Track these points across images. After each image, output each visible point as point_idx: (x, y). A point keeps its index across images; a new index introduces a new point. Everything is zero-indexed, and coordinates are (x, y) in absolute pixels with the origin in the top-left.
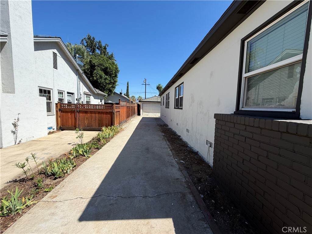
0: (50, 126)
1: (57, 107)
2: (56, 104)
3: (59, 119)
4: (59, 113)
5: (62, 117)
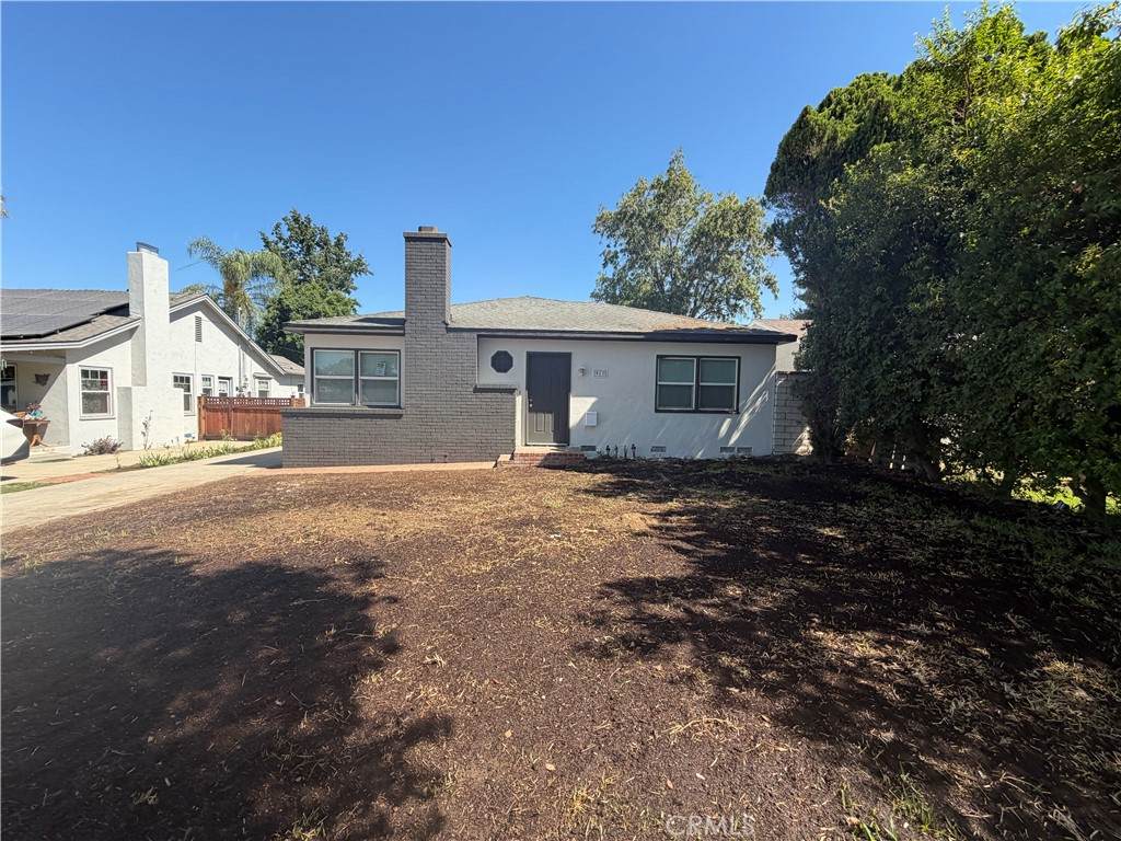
0: (188, 432)
1: (200, 402)
2: (199, 398)
3: (203, 421)
4: (203, 412)
5: (207, 419)
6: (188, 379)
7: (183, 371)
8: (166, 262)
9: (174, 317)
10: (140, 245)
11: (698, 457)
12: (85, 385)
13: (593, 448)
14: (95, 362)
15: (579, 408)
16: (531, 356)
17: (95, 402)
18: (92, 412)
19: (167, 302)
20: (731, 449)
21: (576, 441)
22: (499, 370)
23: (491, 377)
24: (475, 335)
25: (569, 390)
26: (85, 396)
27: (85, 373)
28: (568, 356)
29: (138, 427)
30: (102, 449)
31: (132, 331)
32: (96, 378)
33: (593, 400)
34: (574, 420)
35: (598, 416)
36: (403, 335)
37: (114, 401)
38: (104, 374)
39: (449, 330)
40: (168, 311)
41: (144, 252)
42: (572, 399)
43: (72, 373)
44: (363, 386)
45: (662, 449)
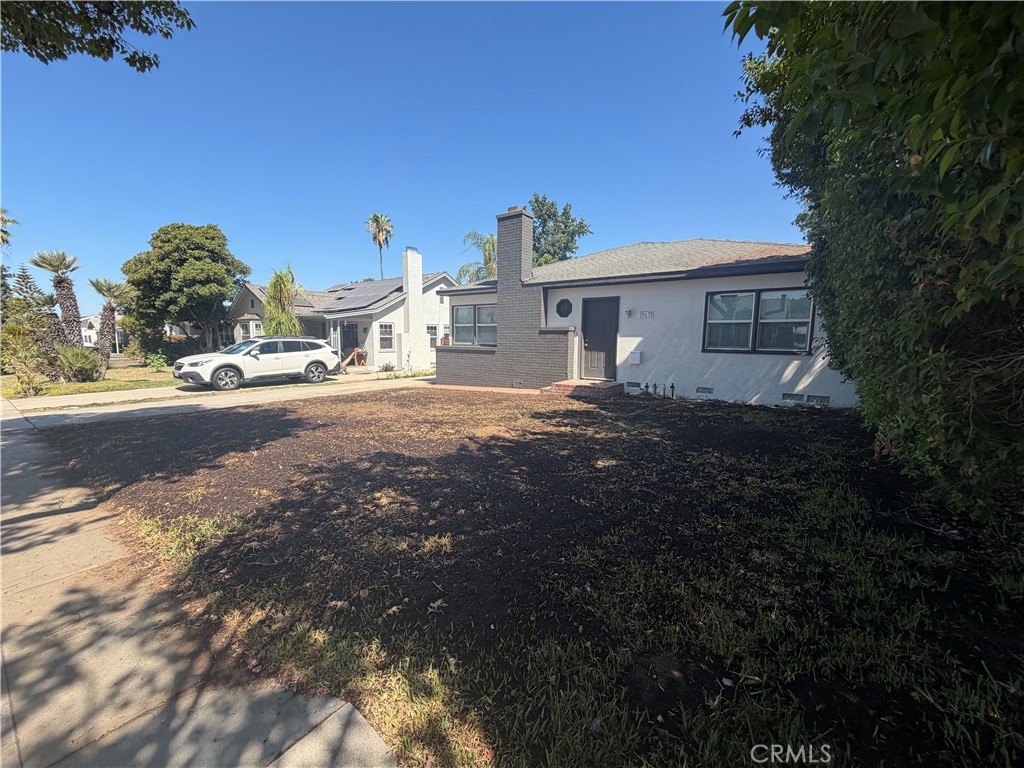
6: (435, 328)
7: (432, 323)
8: (421, 256)
9: (425, 290)
10: (408, 248)
11: (753, 401)
12: (381, 333)
13: (638, 385)
14: (385, 320)
15: (626, 347)
16: (586, 302)
17: (386, 343)
18: (385, 348)
19: (421, 282)
20: (799, 396)
21: (622, 378)
22: (562, 315)
23: (556, 322)
24: (541, 288)
25: (617, 331)
26: (382, 339)
27: (381, 326)
28: (617, 299)
29: (405, 357)
30: (387, 369)
31: (404, 300)
32: (387, 329)
33: (639, 339)
34: (620, 359)
35: (641, 356)
36: (496, 292)
37: (395, 342)
38: (390, 327)
39: (524, 286)
40: (422, 287)
41: (410, 252)
42: (619, 339)
43: (375, 327)
44: (479, 331)
45: (710, 391)
